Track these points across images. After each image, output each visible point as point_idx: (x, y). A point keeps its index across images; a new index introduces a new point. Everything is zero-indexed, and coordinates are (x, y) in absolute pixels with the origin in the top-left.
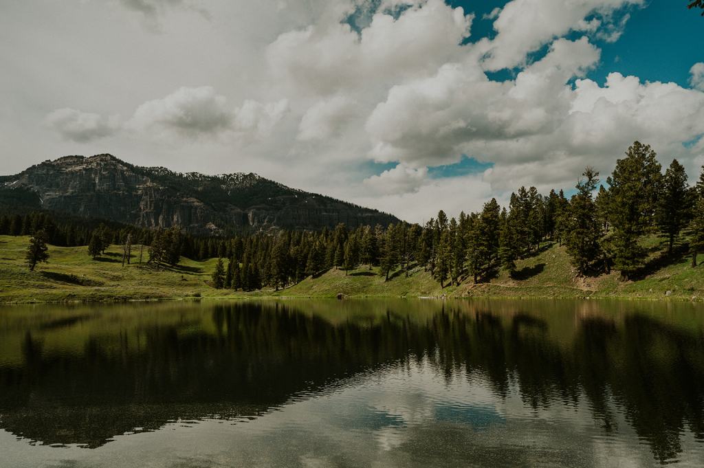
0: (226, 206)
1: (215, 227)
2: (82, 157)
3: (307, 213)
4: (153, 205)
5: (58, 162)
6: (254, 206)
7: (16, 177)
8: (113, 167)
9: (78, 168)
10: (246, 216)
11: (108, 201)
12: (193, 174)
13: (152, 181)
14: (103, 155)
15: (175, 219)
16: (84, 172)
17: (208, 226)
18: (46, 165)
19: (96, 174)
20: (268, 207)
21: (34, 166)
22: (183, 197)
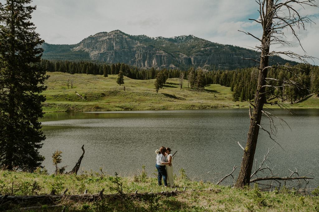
0: (179, 55)
1: (174, 67)
2: (106, 33)
3: (225, 57)
4: (142, 56)
5: (96, 36)
6: (194, 54)
7: (78, 45)
8: (121, 37)
9: (105, 38)
10: (190, 60)
11: (120, 55)
12: (159, 38)
13: (140, 43)
14: (116, 30)
15: (153, 63)
16: (108, 40)
17: (170, 66)
18: (91, 38)
19: (113, 41)
20: (202, 54)
21: (85, 39)
22: (156, 51)
